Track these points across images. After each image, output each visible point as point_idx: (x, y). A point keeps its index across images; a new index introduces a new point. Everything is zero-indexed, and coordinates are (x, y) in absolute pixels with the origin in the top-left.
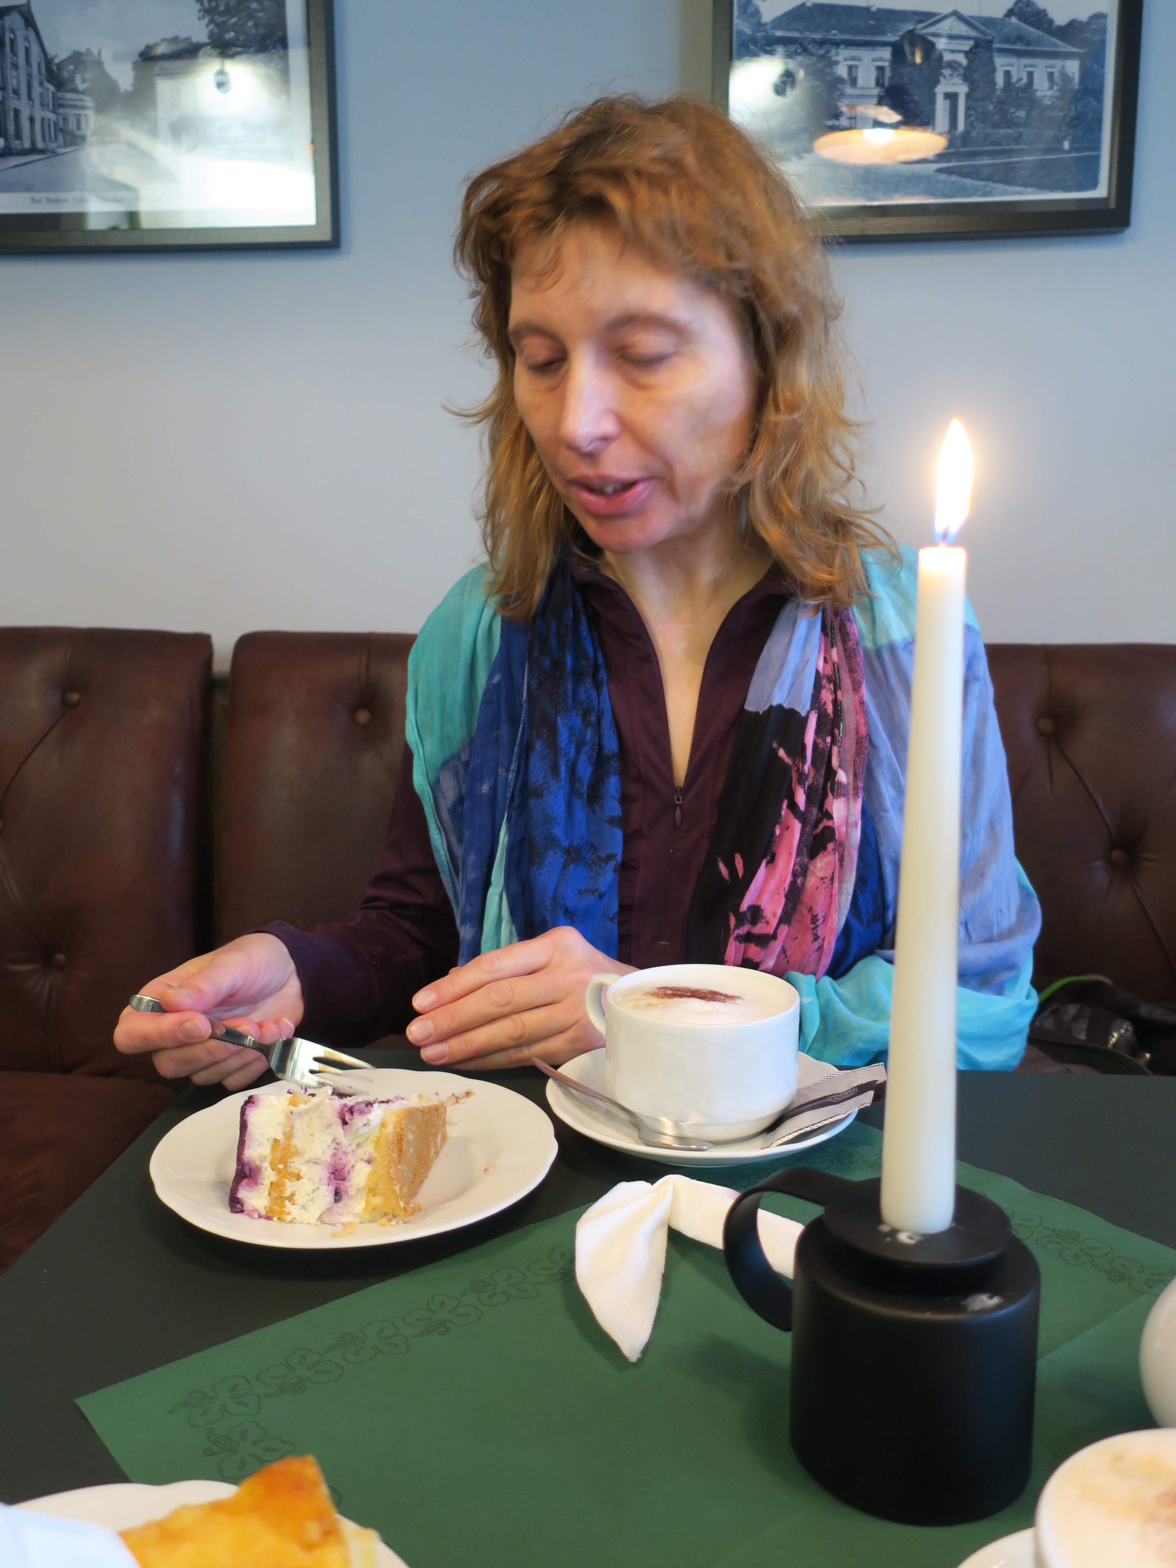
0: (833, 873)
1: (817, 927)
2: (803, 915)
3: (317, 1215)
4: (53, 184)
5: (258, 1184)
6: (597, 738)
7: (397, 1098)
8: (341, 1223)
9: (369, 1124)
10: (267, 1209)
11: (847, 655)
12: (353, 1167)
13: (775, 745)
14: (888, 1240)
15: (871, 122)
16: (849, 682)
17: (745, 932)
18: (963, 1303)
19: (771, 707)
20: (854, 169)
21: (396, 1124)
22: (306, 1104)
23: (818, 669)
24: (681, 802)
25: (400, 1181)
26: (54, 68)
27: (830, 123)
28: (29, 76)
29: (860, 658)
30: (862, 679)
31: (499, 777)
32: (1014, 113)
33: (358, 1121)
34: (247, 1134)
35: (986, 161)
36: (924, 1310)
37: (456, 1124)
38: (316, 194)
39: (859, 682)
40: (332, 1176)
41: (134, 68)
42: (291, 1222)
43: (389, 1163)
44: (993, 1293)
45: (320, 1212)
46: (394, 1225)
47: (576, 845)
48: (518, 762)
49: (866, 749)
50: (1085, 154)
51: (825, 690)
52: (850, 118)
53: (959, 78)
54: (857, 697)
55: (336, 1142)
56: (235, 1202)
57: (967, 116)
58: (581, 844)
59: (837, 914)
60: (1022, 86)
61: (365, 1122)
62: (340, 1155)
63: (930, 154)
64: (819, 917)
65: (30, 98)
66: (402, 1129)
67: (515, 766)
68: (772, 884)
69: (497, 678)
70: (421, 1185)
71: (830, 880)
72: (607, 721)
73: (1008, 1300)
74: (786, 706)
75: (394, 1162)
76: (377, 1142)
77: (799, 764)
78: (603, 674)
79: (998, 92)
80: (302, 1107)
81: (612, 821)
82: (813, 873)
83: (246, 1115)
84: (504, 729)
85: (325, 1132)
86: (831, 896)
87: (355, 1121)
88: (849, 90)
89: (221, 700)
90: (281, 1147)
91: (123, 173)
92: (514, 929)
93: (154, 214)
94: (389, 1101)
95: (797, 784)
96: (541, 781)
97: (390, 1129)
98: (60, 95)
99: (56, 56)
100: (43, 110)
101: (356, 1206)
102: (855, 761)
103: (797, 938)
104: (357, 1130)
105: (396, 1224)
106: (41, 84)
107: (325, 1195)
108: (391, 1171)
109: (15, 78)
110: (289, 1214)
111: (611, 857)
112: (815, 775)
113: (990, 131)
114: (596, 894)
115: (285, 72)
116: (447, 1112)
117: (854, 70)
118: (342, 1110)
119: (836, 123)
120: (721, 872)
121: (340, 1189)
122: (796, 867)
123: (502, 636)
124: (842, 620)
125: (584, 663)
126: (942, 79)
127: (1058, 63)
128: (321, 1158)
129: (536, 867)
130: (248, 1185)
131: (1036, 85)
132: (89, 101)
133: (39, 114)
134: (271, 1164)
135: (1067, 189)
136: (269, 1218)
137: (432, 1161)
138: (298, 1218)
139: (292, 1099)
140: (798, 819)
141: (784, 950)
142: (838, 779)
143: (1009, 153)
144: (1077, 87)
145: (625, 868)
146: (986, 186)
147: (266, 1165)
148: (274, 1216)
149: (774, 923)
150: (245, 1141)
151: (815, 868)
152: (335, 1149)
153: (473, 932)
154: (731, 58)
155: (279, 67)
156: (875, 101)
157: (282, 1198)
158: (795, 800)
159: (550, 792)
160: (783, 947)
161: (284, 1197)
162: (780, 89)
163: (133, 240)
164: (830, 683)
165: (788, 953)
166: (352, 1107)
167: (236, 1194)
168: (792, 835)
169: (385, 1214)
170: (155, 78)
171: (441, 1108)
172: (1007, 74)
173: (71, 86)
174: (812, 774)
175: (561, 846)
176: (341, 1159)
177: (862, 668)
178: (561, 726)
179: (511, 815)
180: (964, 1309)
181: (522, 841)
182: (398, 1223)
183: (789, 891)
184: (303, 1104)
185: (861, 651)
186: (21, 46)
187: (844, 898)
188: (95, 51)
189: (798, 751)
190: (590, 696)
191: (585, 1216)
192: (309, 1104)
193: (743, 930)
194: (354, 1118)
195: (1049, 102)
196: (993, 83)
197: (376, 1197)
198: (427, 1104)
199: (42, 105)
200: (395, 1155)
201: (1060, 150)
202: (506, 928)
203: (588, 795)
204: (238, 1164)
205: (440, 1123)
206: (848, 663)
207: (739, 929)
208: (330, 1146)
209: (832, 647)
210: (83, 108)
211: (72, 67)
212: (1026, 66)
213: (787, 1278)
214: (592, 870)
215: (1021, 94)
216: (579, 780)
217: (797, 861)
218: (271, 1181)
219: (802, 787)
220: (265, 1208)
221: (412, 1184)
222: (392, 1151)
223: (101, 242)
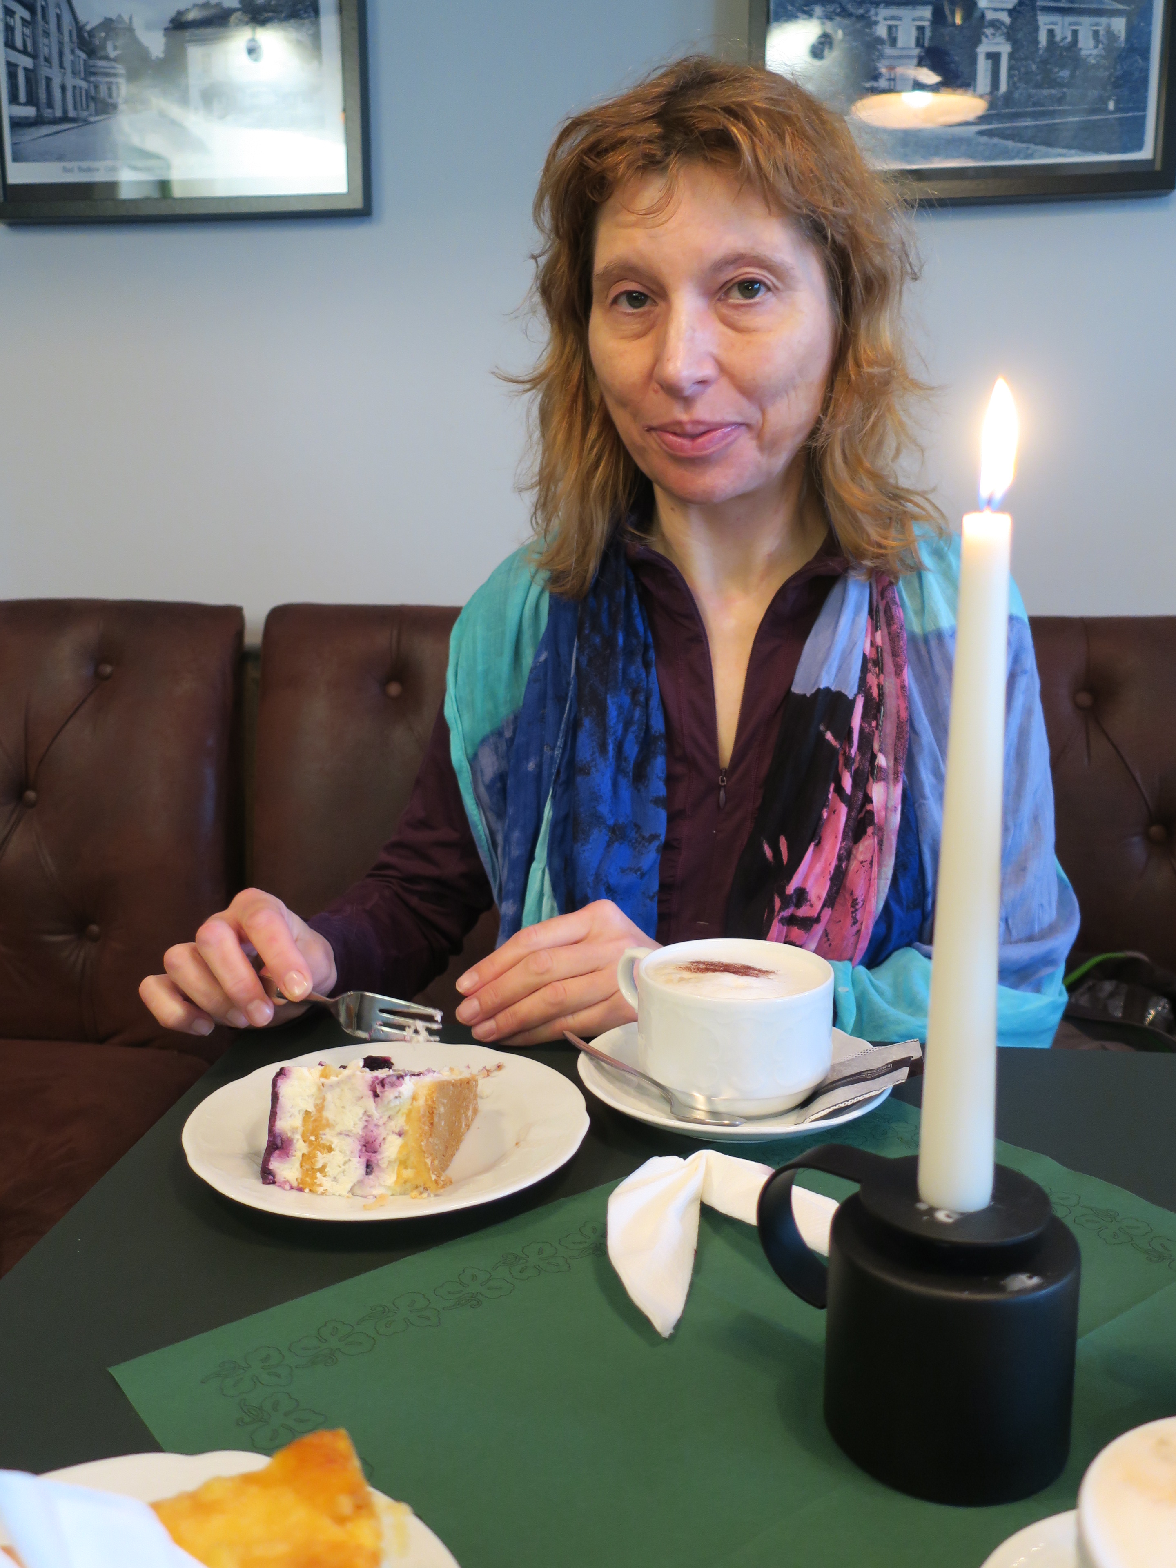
0: (872, 857)
1: (856, 910)
2: (845, 898)
3: (349, 1187)
4: (85, 153)
5: (289, 1156)
6: (645, 717)
7: (428, 1071)
8: (373, 1195)
9: (400, 1097)
10: (299, 1180)
11: (891, 638)
12: (384, 1139)
13: (822, 728)
14: (926, 1218)
15: (911, 83)
16: (891, 666)
17: (789, 914)
18: (1002, 1283)
19: (819, 690)
20: (893, 133)
21: (428, 1097)
22: (337, 1076)
23: (865, 652)
24: (725, 784)
25: (431, 1154)
26: (86, 35)
27: (868, 85)
28: (61, 43)
29: (903, 642)
30: (904, 663)
31: (545, 757)
32: (1058, 72)
33: (389, 1094)
34: (279, 1106)
35: (1029, 122)
36: (963, 1290)
37: (487, 1097)
38: (348, 161)
39: (901, 666)
40: (364, 1149)
41: (165, 35)
42: (322, 1194)
43: (421, 1135)
44: (1033, 1274)
45: (352, 1184)
46: (425, 1198)
47: (621, 823)
48: (564, 738)
49: (906, 733)
50: (1130, 114)
51: (871, 674)
52: (889, 80)
53: (1003, 37)
54: (898, 681)
55: (367, 1115)
56: (267, 1173)
57: (1010, 76)
58: (626, 822)
59: (875, 897)
60: (1066, 45)
61: (397, 1094)
62: (371, 1127)
63: (971, 117)
64: (859, 900)
65: (61, 66)
66: (433, 1102)
67: (561, 742)
68: (818, 868)
69: (543, 658)
70: (452, 1158)
71: (870, 864)
72: (655, 702)
73: (1048, 1280)
74: (833, 689)
75: (425, 1134)
76: (408, 1115)
77: (845, 748)
78: (652, 654)
79: (1041, 52)
80: (334, 1079)
81: (657, 801)
82: (855, 857)
83: (278, 1086)
84: (550, 709)
85: (357, 1104)
86: (870, 880)
87: (386, 1094)
88: (888, 51)
89: (253, 672)
90: (312, 1119)
91: (153, 143)
92: (555, 905)
93: (184, 183)
94: (421, 1074)
95: (844, 768)
96: (589, 759)
97: (421, 1102)
98: (91, 62)
99: (87, 23)
100: (74, 78)
101: (387, 1178)
102: (895, 745)
103: (840, 921)
104: (388, 1103)
105: (428, 1197)
106: (73, 52)
107: (357, 1167)
108: (422, 1143)
109: (47, 46)
110: (320, 1185)
111: (654, 837)
112: (861, 760)
113: (1033, 91)
114: (639, 873)
115: (316, 38)
116: (479, 1085)
117: (894, 29)
118: (373, 1082)
119: (875, 84)
120: (766, 854)
121: (371, 1161)
122: (842, 852)
123: (550, 613)
124: (887, 604)
125: (634, 641)
126: (983, 38)
127: (1104, 20)
128: (352, 1130)
129: (580, 844)
130: (280, 1156)
131: (1081, 44)
132: (120, 69)
133: (70, 82)
134: (303, 1135)
135: (1111, 151)
136: (301, 1190)
137: (463, 1134)
138: (329, 1190)
139: (324, 1070)
140: (844, 803)
141: (826, 933)
142: (878, 763)
143: (1052, 114)
144: (1123, 45)
145: (668, 847)
146: (1028, 148)
147: (297, 1137)
148: (305, 1188)
149: (819, 905)
150: (277, 1113)
151: (858, 849)
152: (367, 1121)
153: (515, 908)
154: (768, 21)
155: (311, 32)
156: (915, 61)
157: (314, 1170)
158: (842, 784)
159: (597, 770)
160: (825, 930)
161: (316, 1169)
162: (817, 52)
163: (164, 209)
164: (875, 667)
165: (830, 937)
166: (383, 1079)
167: (268, 1165)
168: (839, 819)
169: (417, 1187)
170: (187, 45)
171: (472, 1082)
172: (1051, 33)
173: (102, 53)
174: (858, 758)
175: (606, 824)
176: (372, 1131)
177: (905, 652)
178: (610, 704)
179: (556, 792)
180: (1002, 1289)
181: (566, 817)
182: (429, 1195)
183: (834, 874)
184: (334, 1077)
185: (905, 635)
186: (52, 12)
187: (882, 882)
188: (126, 18)
189: (845, 735)
190: (640, 675)
191: (617, 1191)
192: (340, 1076)
193: (786, 913)
194: (386, 1091)
195: (1093, 62)
196: (1036, 42)
197: (407, 1169)
198: (459, 1077)
199: (74, 73)
200: (427, 1128)
201: (1105, 110)
202: (548, 903)
203: (633, 774)
204: (269, 1136)
205: (472, 1096)
206: (891, 647)
207: (784, 911)
208: (361, 1118)
209: (877, 630)
210: (115, 75)
211: (103, 34)
212: (1070, 24)
213: (822, 1256)
214: (635, 848)
215: (1065, 54)
216: (626, 759)
217: (843, 845)
218: (303, 1152)
219: (848, 771)
220: (297, 1180)
221: (443, 1157)
222: (424, 1123)
223: (133, 212)
